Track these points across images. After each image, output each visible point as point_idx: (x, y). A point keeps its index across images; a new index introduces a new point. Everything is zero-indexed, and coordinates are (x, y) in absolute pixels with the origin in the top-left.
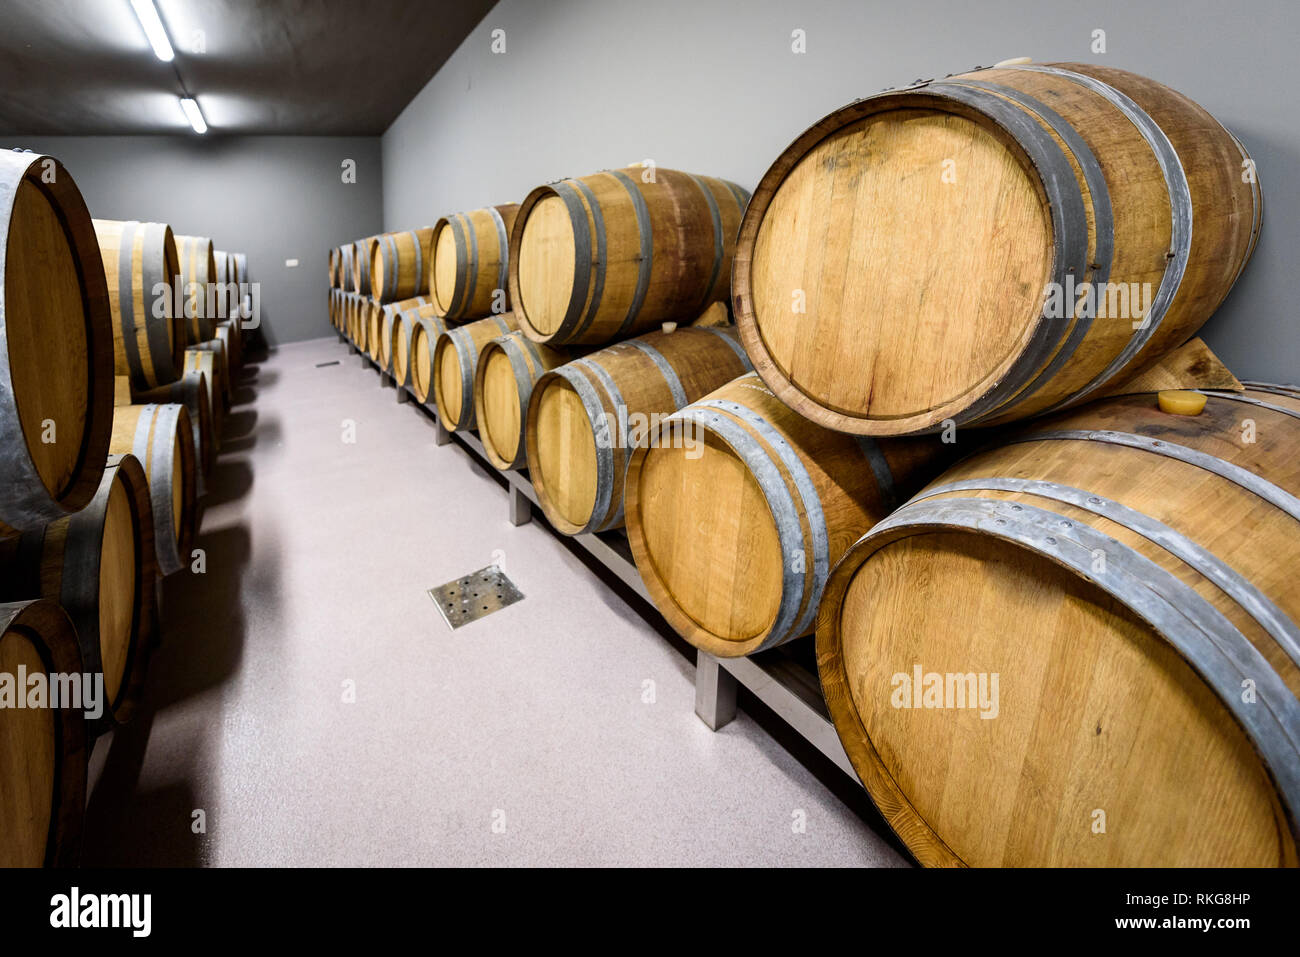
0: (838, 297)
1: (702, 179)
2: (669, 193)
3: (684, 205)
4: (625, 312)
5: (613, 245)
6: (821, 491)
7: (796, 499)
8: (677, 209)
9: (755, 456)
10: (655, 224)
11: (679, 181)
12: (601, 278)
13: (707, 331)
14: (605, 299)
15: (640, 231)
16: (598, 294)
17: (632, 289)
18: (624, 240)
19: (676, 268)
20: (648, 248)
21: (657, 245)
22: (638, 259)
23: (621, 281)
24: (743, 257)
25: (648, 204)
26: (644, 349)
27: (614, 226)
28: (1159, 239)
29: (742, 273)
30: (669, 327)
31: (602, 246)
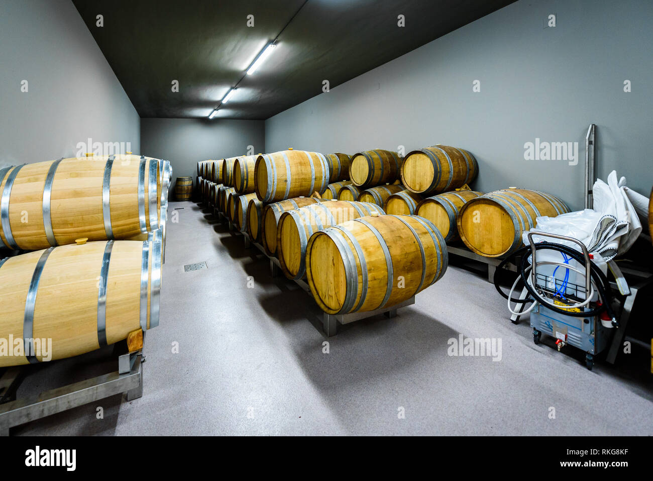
0: (415, 175)
1: (392, 152)
2: (385, 156)
3: (389, 159)
4: (378, 180)
5: (376, 166)
6: (416, 204)
7: (411, 204)
8: (388, 160)
9: (405, 198)
10: (384, 163)
11: (388, 153)
12: (374, 172)
13: (396, 185)
14: (374, 177)
15: (381, 163)
16: (373, 176)
17: (380, 175)
18: (378, 165)
19: (389, 172)
20: (383, 167)
21: (384, 167)
22: (381, 169)
23: (377, 173)
24: (402, 169)
25: (382, 158)
26: (384, 188)
27: (376, 163)
28: (448, 170)
29: (402, 172)
30: (387, 184)
31: (374, 166)
